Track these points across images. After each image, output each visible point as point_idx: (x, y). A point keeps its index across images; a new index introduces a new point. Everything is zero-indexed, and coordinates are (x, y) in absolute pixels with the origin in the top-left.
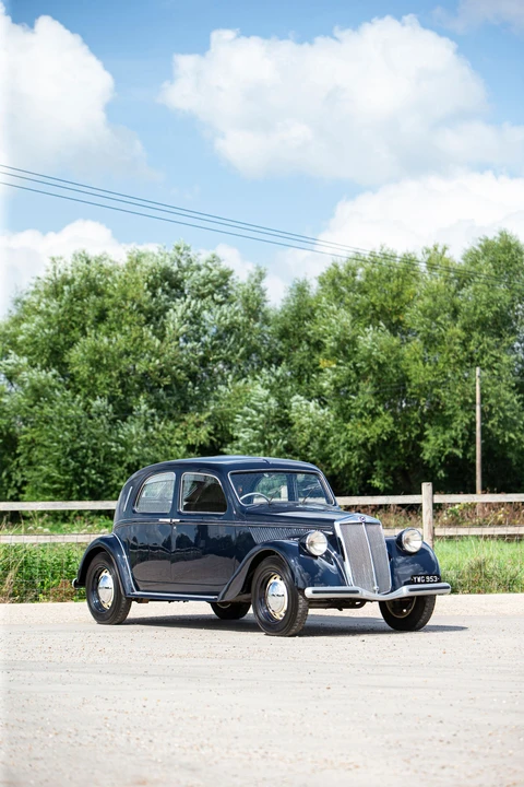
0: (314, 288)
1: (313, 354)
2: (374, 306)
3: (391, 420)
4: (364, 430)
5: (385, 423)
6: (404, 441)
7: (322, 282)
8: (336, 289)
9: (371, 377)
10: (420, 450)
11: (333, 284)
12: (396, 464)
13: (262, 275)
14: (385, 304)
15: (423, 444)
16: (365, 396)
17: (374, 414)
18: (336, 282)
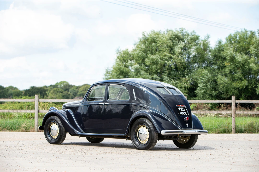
0: (224, 41)
1: (223, 61)
2: (242, 46)
3: (247, 82)
4: (238, 84)
5: (245, 83)
6: (250, 88)
7: (227, 39)
8: (231, 42)
9: (240, 68)
10: (255, 91)
11: (230, 40)
12: (248, 94)
13: (208, 37)
14: (245, 46)
15: (256, 89)
16: (239, 74)
17: (242, 80)
18: (230, 39)
